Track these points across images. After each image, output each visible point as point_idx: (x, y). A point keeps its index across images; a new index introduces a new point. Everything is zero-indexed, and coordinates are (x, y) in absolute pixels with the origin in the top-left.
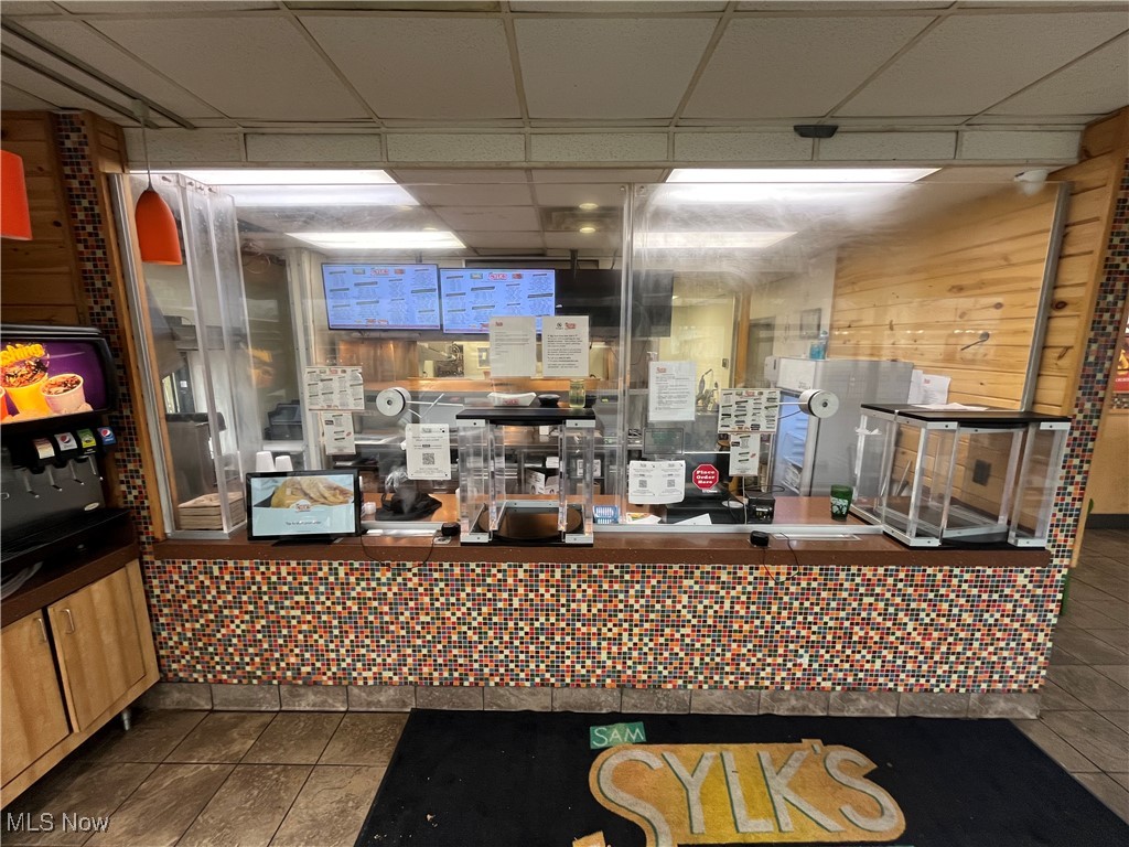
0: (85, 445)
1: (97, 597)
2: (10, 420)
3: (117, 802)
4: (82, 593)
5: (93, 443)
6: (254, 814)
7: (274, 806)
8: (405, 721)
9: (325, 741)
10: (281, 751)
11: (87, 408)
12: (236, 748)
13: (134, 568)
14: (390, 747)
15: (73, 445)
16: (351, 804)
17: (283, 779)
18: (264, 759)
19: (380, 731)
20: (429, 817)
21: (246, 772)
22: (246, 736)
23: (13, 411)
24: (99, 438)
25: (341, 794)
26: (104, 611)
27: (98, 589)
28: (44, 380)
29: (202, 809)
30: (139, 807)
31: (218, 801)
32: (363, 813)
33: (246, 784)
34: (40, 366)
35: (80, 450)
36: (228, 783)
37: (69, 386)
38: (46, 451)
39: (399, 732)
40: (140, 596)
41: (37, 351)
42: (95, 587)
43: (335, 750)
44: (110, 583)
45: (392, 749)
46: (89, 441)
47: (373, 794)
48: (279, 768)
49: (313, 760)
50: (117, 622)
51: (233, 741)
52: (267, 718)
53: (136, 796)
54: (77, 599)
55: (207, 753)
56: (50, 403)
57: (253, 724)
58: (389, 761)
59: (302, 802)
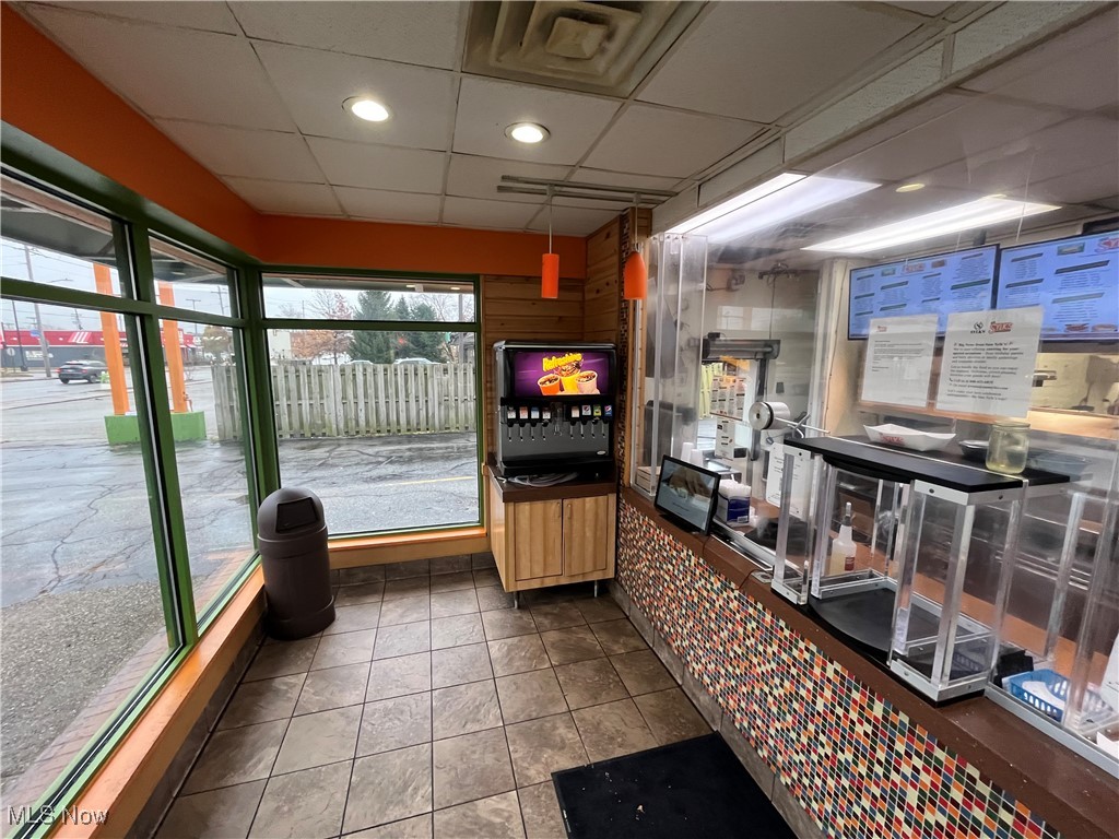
0: (595, 414)
1: (588, 506)
2: (560, 393)
3: (563, 626)
4: (580, 500)
5: (600, 414)
6: (586, 689)
7: (594, 695)
8: (703, 733)
9: (649, 690)
10: (627, 670)
11: (598, 392)
12: (615, 648)
13: (612, 498)
14: (675, 737)
15: (589, 413)
16: (619, 740)
17: (612, 686)
18: (618, 667)
19: (683, 721)
20: (640, 808)
21: (605, 664)
22: (625, 645)
23: (562, 390)
24: (603, 411)
25: (624, 729)
26: (590, 516)
27: (589, 501)
28: (578, 374)
29: (576, 662)
30: (563, 636)
31: (583, 665)
32: (619, 753)
33: (598, 671)
34: (578, 366)
35: (592, 417)
36: (595, 661)
37: (589, 378)
38: (575, 414)
39: (692, 735)
40: (613, 517)
41: (578, 357)
42: (588, 499)
43: (648, 701)
44: (596, 501)
45: (675, 740)
46: (598, 412)
47: (634, 751)
48: (617, 679)
49: (633, 693)
50: (596, 526)
51: (617, 642)
52: (643, 646)
53: (567, 630)
54: (577, 502)
55: (603, 637)
56: (579, 387)
57: (634, 642)
58: (664, 744)
59: (605, 708)
